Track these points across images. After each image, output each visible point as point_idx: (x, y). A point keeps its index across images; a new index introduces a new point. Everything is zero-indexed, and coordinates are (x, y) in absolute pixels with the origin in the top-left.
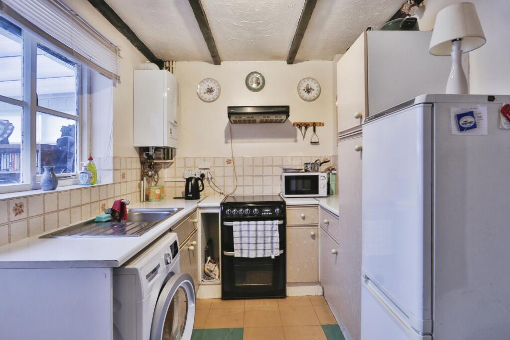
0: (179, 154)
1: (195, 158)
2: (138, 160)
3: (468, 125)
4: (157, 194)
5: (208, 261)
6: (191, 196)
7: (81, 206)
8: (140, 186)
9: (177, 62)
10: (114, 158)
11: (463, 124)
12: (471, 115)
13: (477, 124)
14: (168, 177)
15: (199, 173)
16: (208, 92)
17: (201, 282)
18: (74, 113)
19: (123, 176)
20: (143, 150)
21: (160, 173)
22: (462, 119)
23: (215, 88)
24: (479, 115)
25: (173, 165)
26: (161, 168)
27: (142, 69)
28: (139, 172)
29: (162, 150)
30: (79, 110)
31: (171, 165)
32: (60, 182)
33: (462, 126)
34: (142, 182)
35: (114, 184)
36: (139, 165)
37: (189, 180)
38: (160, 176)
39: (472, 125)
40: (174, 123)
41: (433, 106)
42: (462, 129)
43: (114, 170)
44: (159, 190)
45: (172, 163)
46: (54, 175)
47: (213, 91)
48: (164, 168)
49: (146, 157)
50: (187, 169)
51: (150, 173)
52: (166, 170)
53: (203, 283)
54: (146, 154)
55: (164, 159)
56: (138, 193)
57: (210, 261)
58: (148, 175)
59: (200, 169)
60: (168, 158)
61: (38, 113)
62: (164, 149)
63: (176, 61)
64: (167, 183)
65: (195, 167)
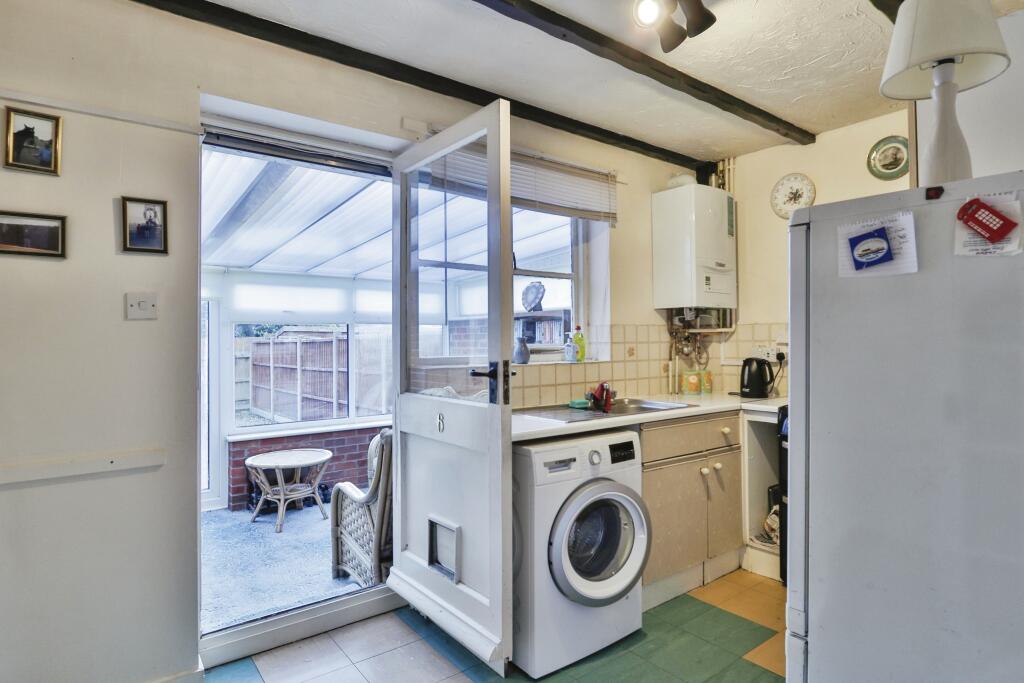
0: (745, 317)
1: (770, 325)
2: (665, 328)
3: (872, 256)
4: (694, 384)
5: (772, 511)
6: (747, 390)
7: (555, 385)
8: (666, 369)
9: (738, 159)
10: (612, 326)
11: (861, 256)
12: (879, 236)
13: (893, 252)
14: (726, 358)
15: (775, 353)
16: (791, 199)
17: (748, 541)
18: (568, 271)
19: (631, 352)
20: (672, 314)
21: (710, 349)
22: (858, 246)
23: (804, 190)
24: (901, 233)
25: (734, 337)
26: (711, 342)
27: (671, 188)
28: (665, 348)
29: (714, 313)
30: (574, 266)
31: (730, 336)
32: (532, 357)
33: (859, 259)
34: (670, 363)
35: (612, 362)
36: (666, 337)
37: (748, 362)
38: (710, 356)
39: (880, 255)
40: (714, 267)
41: (809, 228)
42: (859, 265)
43: (612, 343)
44: (695, 377)
45: (733, 333)
46: (525, 346)
47: (800, 196)
48: (720, 342)
49: (681, 324)
50: (757, 344)
51: (686, 349)
52: (723, 346)
53: (751, 543)
54: (680, 320)
55: (719, 326)
56: (664, 380)
57: (775, 513)
58: (683, 353)
59: (779, 344)
60: (724, 326)
61: (515, 277)
62: (718, 310)
63: (734, 158)
64: (724, 368)
65: (770, 341)
